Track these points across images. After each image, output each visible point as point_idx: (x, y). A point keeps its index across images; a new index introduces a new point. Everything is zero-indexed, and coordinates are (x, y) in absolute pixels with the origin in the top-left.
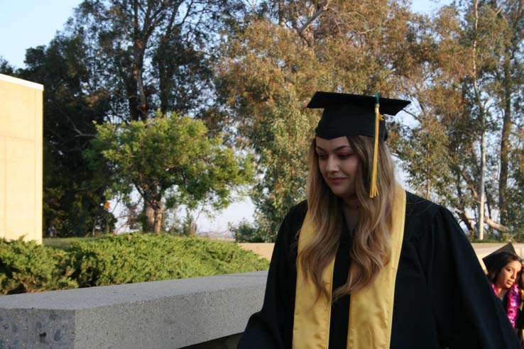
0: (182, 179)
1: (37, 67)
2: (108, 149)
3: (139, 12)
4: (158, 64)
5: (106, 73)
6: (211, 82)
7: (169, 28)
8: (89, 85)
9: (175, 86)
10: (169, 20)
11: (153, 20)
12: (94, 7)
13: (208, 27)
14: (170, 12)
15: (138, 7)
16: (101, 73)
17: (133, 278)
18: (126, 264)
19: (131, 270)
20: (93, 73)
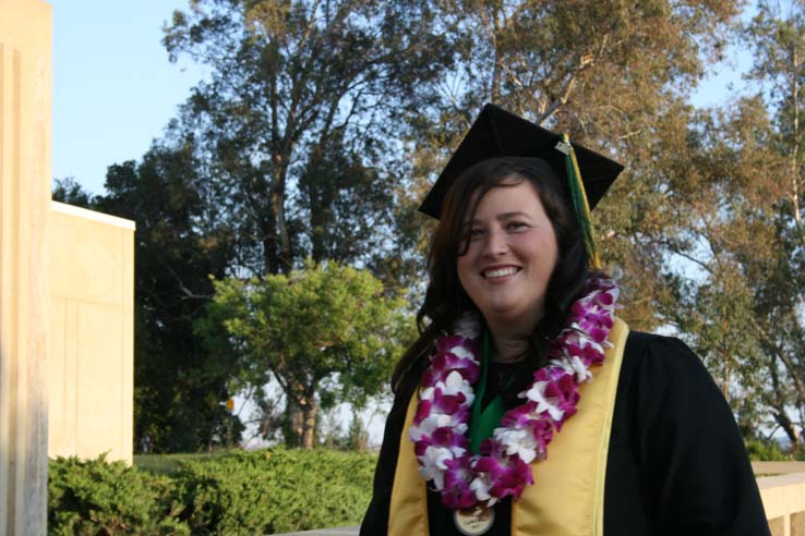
0: (346, 362)
1: (126, 194)
2: (233, 318)
3: (279, 109)
4: (307, 188)
5: (228, 201)
6: (390, 214)
7: (323, 132)
8: (203, 220)
9: (333, 220)
10: (324, 120)
11: (301, 121)
12: (211, 101)
13: (384, 130)
14: (325, 109)
15: (278, 102)
16: (222, 202)
17: (274, 519)
18: (264, 496)
19: (270, 507)
20: (209, 201)
